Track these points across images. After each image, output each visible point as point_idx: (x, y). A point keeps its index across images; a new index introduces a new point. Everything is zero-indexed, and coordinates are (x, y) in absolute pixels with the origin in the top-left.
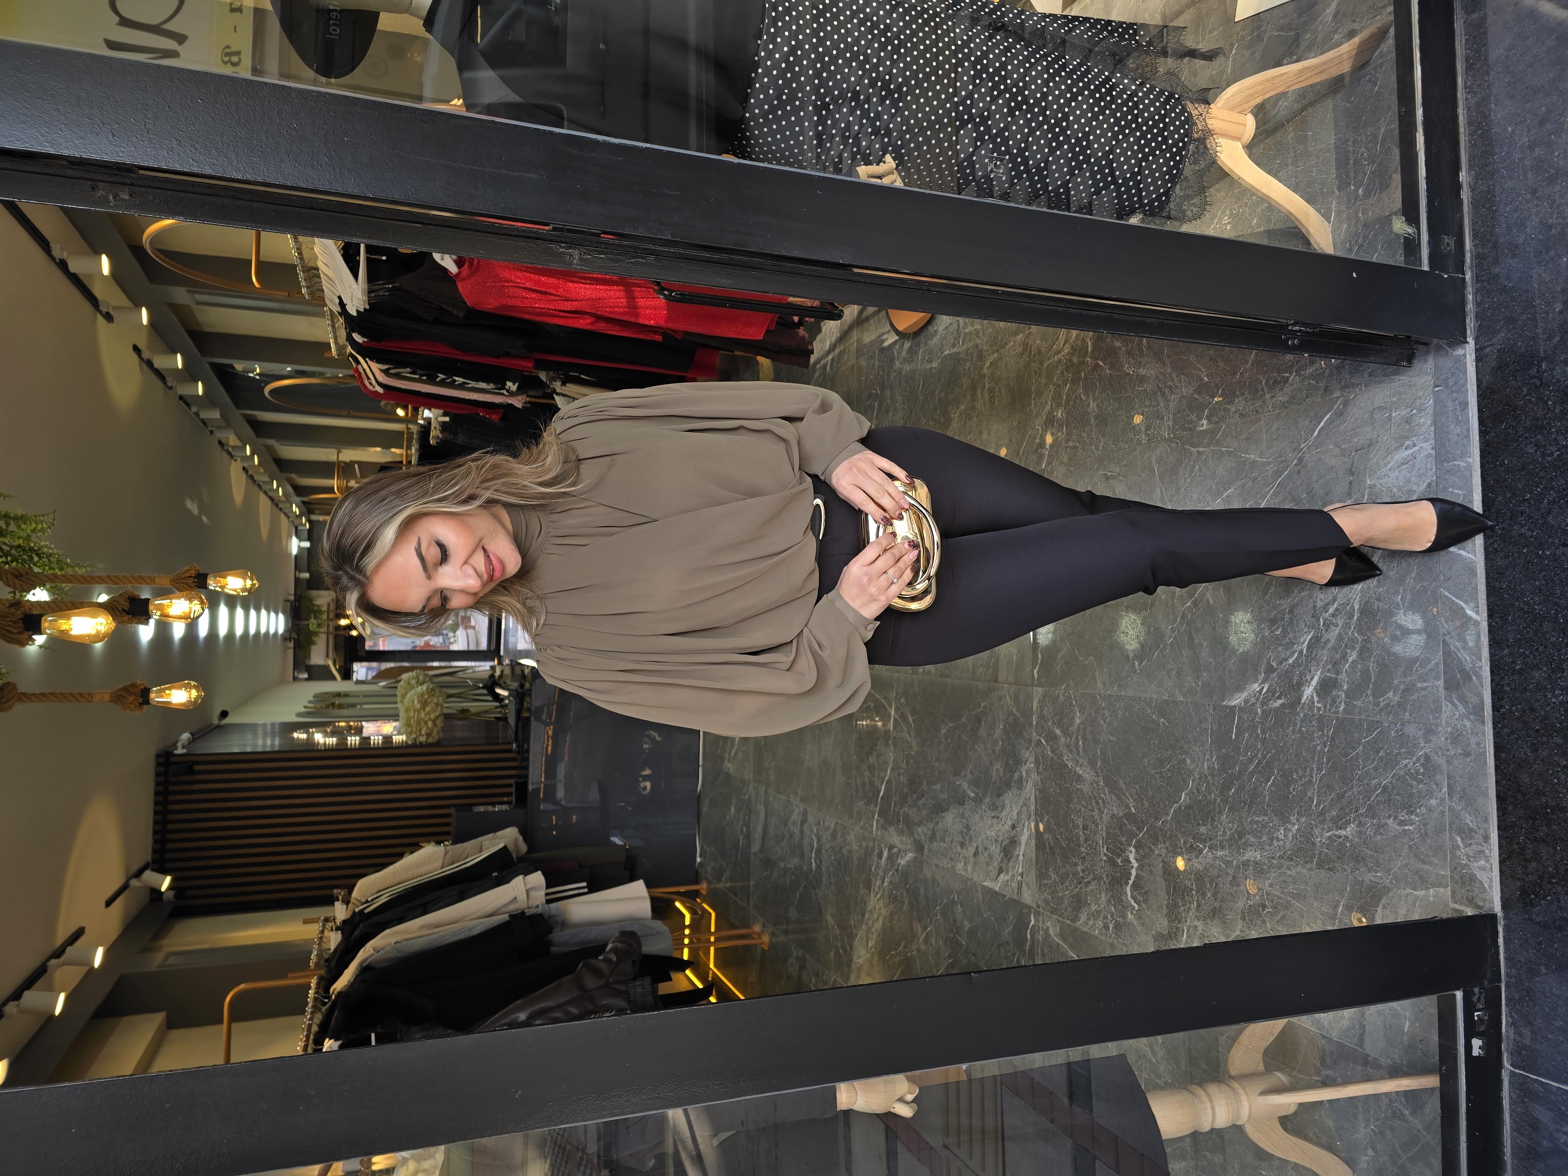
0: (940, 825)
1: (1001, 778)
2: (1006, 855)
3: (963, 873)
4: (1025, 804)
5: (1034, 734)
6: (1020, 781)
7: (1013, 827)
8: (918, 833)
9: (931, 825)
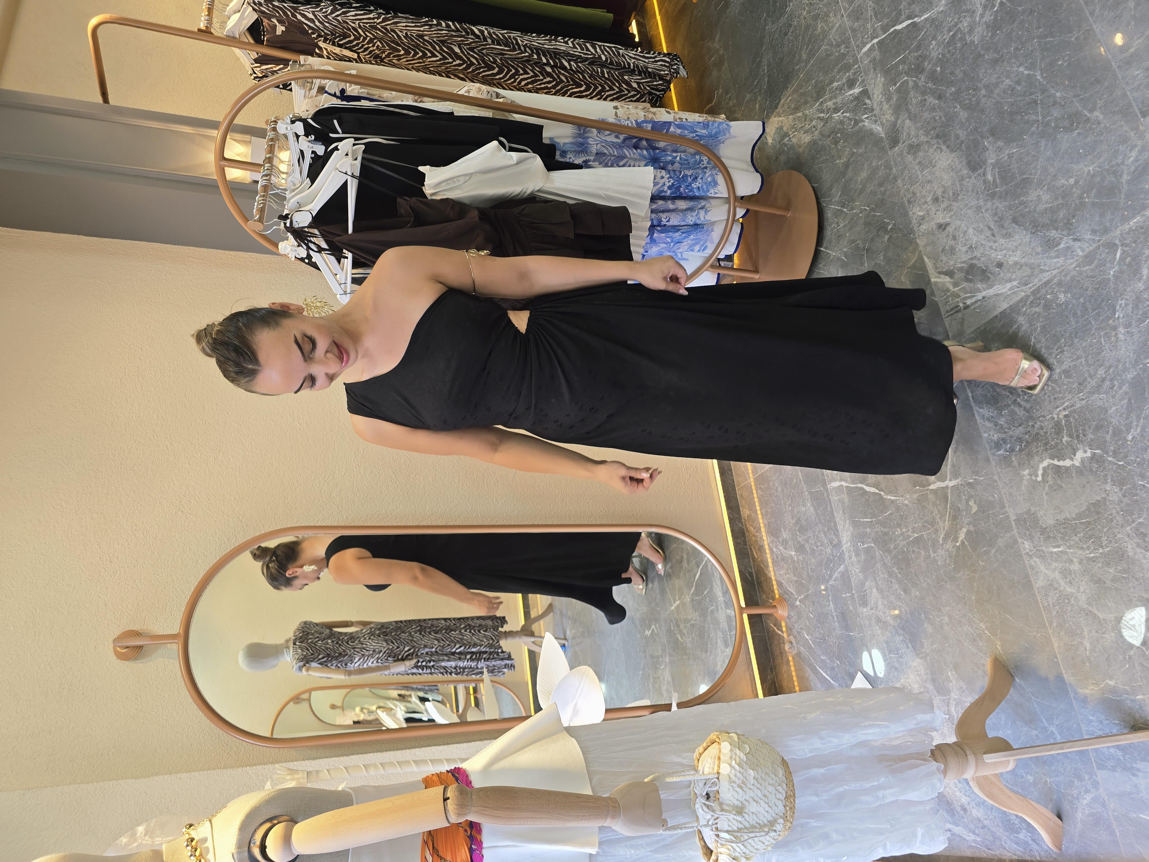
0: (931, 150)
1: (1035, 210)
2: (968, 272)
3: (914, 221)
4: (1032, 267)
5: (1118, 232)
6: (1050, 244)
7: (1000, 265)
8: (903, 121)
9: (923, 139)
